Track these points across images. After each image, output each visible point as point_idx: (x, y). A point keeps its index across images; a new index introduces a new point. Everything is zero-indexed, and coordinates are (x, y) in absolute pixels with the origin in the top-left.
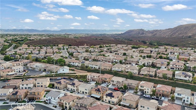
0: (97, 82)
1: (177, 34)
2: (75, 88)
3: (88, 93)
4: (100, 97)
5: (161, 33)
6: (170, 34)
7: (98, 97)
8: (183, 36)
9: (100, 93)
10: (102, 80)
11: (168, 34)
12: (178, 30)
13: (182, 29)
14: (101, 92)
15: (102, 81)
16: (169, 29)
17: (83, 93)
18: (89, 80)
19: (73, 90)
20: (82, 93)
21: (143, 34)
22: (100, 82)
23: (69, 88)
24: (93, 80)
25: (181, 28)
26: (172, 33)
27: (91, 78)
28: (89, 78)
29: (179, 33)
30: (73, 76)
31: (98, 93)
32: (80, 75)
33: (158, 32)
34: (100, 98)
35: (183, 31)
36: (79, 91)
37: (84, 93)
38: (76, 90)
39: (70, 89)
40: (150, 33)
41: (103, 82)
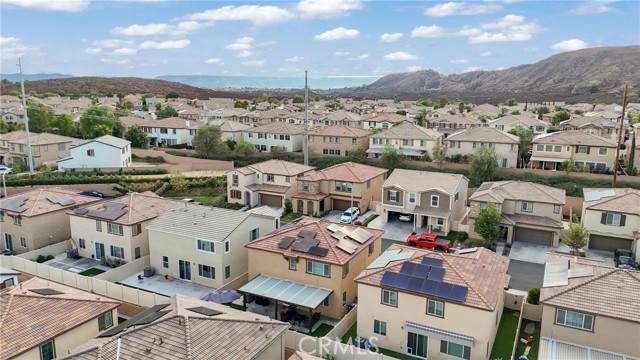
0: (289, 210)
1: (551, 81)
2: (126, 242)
3: (220, 273)
4: (326, 302)
5: (497, 81)
6: (526, 81)
7: (310, 300)
8: (571, 88)
9: (319, 269)
10: (321, 193)
11: (519, 83)
12: (551, 67)
13: (566, 64)
14: (329, 258)
15: (322, 203)
16: (522, 67)
17: (184, 270)
18: (242, 201)
19: (108, 252)
20: (177, 274)
21: (435, 85)
22: (310, 203)
23: (82, 244)
24: (264, 200)
25: (564, 62)
26: (533, 80)
27: (255, 185)
28: (242, 188)
29: (556, 78)
30: (148, 181)
31: (302, 265)
32: (191, 179)
33: (487, 79)
34: (325, 311)
35: (569, 71)
36: (156, 262)
37: (194, 271)
38: (129, 255)
39: (89, 251)
40: (460, 82)
41: (327, 204)
